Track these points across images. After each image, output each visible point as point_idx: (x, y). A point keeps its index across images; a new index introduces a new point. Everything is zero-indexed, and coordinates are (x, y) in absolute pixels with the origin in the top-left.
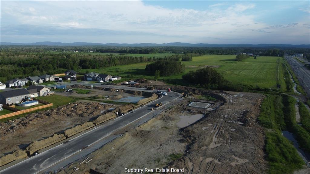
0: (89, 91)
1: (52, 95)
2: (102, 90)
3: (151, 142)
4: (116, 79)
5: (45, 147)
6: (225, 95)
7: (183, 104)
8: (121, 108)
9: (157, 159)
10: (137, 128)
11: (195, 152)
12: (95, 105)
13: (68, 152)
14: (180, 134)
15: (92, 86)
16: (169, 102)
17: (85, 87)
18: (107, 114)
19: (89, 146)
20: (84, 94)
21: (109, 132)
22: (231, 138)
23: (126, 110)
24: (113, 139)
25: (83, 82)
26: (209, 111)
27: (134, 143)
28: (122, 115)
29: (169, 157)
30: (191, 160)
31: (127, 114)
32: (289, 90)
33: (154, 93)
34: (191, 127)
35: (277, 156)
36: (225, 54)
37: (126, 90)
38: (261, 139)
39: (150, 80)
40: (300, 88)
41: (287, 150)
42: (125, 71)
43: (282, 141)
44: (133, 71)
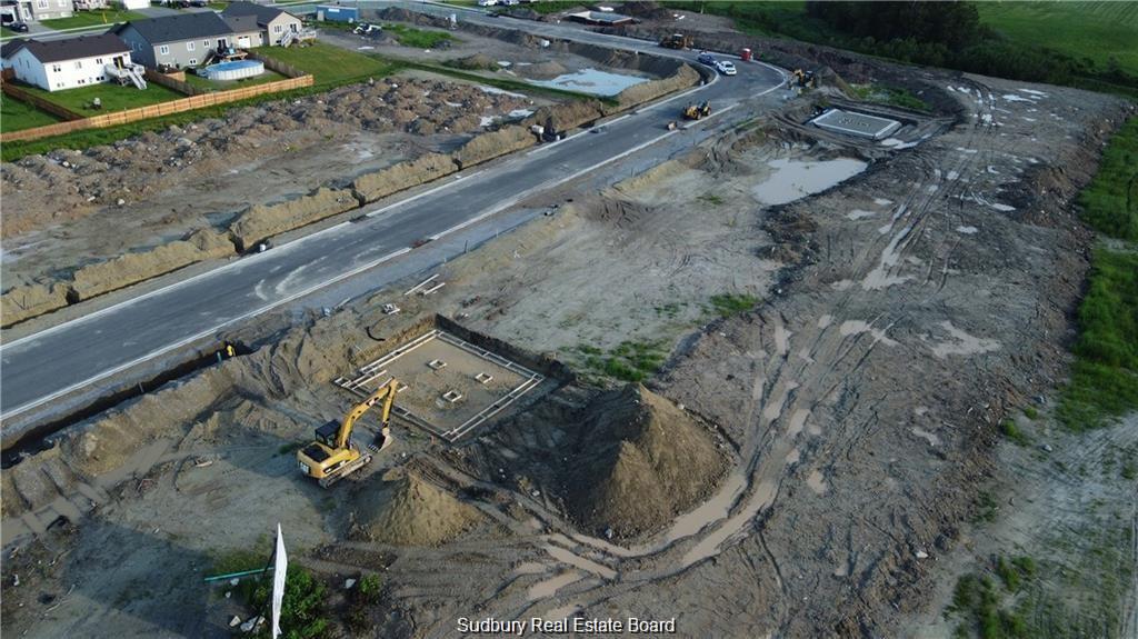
0: (441, 39)
1: (311, 44)
2: (490, 35)
3: (652, 247)
5: (290, 227)
6: (967, 91)
7: (791, 116)
8: (554, 113)
9: (667, 307)
10: (608, 193)
11: (805, 296)
12: (463, 94)
13: (367, 252)
14: (763, 227)
15: (454, 19)
16: (741, 102)
17: (428, 20)
18: (502, 131)
19: (436, 237)
20: (423, 47)
21: (506, 196)
22: (954, 258)
23: (571, 121)
24: (520, 221)
26: (887, 150)
27: (591, 245)
28: (558, 137)
29: (709, 305)
30: (786, 321)
31: (577, 139)
33: (687, 62)
34: (806, 205)
35: (1113, 340)
37: (579, 44)
38: (1071, 275)
39: (676, 8)
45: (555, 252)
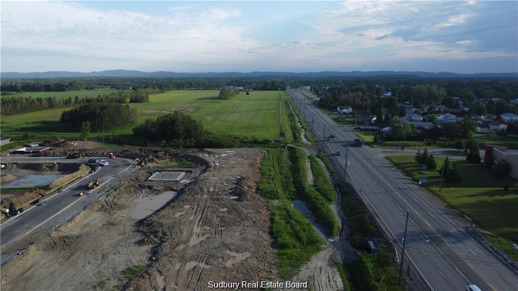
3: (84, 255)
6: (207, 155)
7: (138, 178)
8: (14, 200)
9: (100, 284)
10: (54, 234)
11: (166, 257)
14: (138, 231)
16: (114, 177)
22: (223, 223)
23: (25, 202)
26: (183, 184)
27: (49, 264)
28: (19, 212)
29: (121, 276)
30: (160, 272)
31: (30, 210)
32: (297, 139)
33: (83, 163)
34: (155, 216)
35: (288, 239)
36: (202, 88)
37: (22, 164)
38: (266, 217)
39: (72, 140)
40: (310, 136)
41: (301, 228)
42: (16, 127)
43: (294, 216)
44: (34, 125)
45: (28, 274)
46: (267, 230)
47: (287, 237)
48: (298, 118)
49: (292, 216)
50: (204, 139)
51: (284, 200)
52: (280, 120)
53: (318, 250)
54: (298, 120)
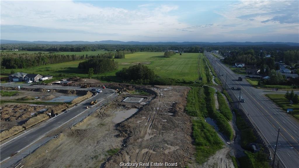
0: (15, 93)
2: (31, 91)
3: (88, 141)
4: (46, 78)
6: (156, 89)
7: (118, 100)
8: (54, 109)
9: (95, 157)
10: (73, 128)
11: (131, 145)
12: (24, 107)
14: (117, 129)
15: (19, 87)
16: (104, 99)
17: (11, 88)
18: (38, 116)
19: (19, 152)
20: (10, 96)
21: (41, 135)
22: (163, 128)
23: (59, 110)
24: (47, 141)
25: (8, 83)
26: (142, 105)
27: (70, 144)
28: (56, 115)
29: (106, 153)
30: (128, 153)
31: (61, 115)
32: (209, 82)
33: (89, 91)
34: (126, 122)
35: (202, 140)
36: (154, 51)
37: (58, 90)
38: (189, 127)
39: (84, 78)
40: (217, 80)
41: (210, 134)
42: (56, 70)
43: (206, 127)
44: (65, 70)
45: (59, 148)
46: (190, 134)
47: (201, 139)
48: (211, 69)
49: (205, 127)
50: (154, 80)
51: (200, 117)
52: (199, 70)
53: (221, 148)
54: (210, 70)
